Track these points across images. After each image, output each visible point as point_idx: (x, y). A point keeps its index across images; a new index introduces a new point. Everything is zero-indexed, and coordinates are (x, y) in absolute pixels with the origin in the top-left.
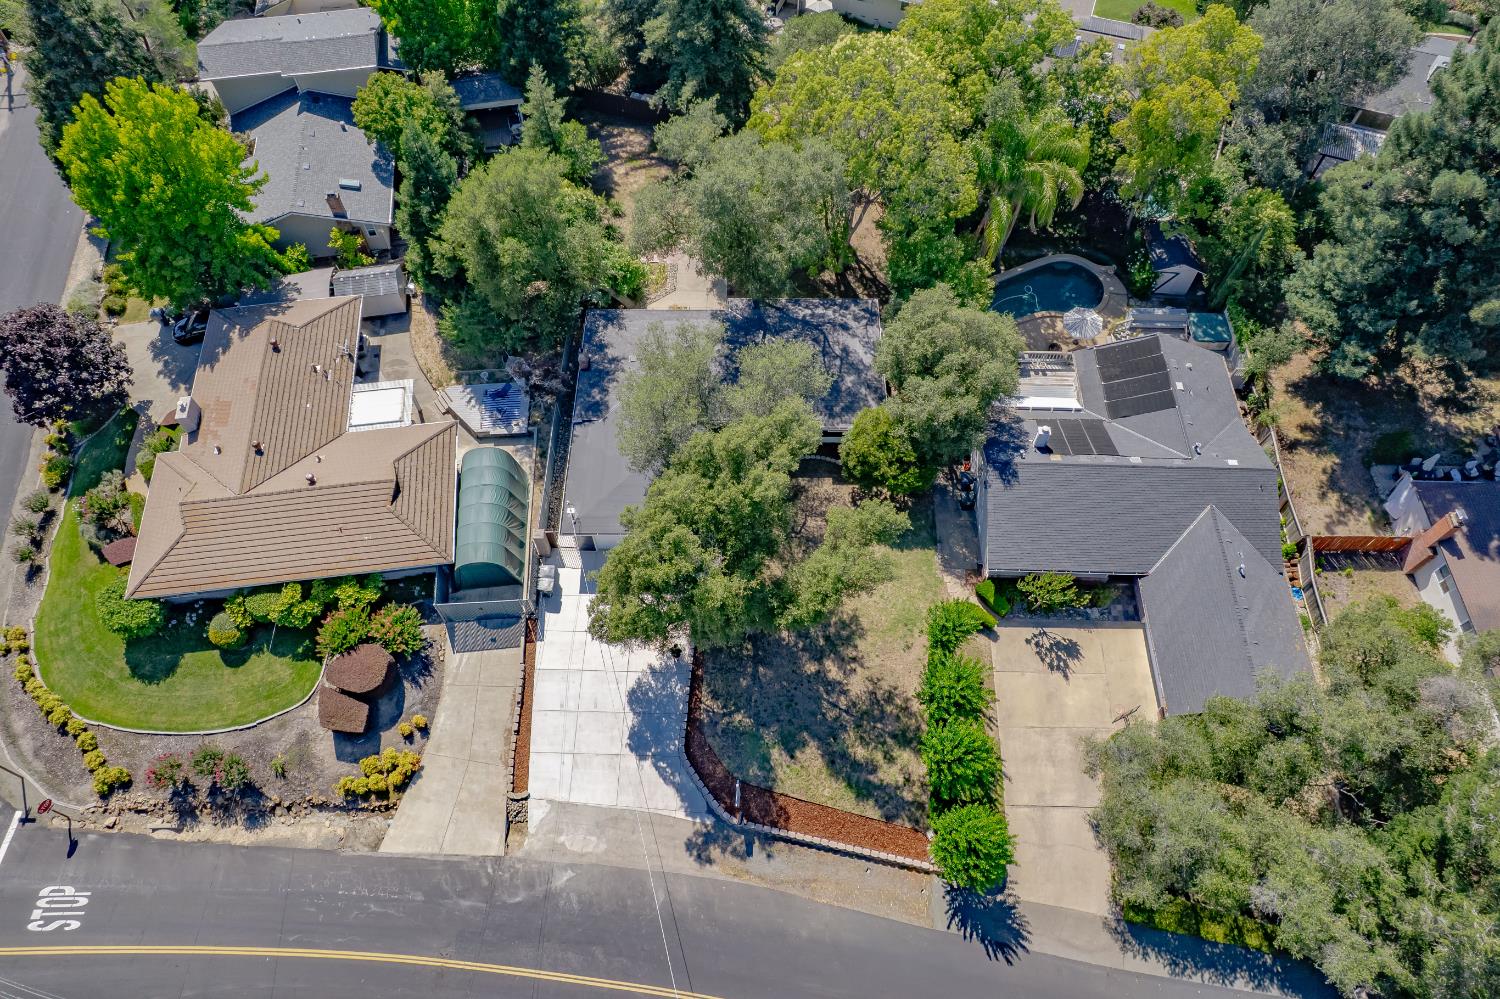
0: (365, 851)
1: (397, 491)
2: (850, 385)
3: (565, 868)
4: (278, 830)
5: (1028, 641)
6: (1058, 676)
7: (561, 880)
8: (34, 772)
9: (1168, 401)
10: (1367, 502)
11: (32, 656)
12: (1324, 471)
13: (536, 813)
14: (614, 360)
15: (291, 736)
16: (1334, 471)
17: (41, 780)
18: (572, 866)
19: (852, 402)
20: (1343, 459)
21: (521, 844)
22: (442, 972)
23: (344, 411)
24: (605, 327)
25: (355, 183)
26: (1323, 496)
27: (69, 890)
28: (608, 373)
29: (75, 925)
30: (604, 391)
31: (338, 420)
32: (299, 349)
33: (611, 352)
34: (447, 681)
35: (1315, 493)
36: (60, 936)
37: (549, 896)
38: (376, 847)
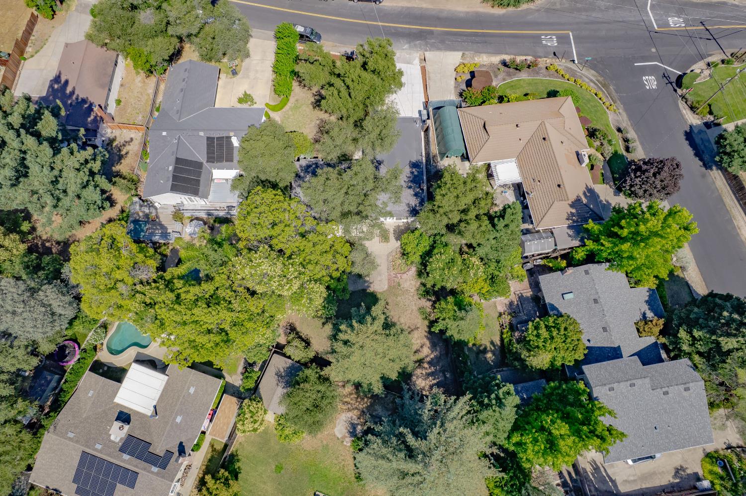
0: (466, 53)
1: (484, 126)
2: (308, 176)
3: (406, 49)
4: (496, 59)
5: (256, 103)
6: (248, 93)
7: (406, 46)
8: (579, 72)
9: (178, 161)
10: (112, 149)
11: (602, 103)
12: (121, 163)
13: (417, 61)
14: (410, 187)
15: (500, 77)
16: (117, 164)
17: (576, 71)
18: (403, 49)
19: (308, 169)
20: (111, 168)
21: (420, 55)
22: (436, 27)
23: (521, 167)
24: (416, 206)
25: (567, 297)
26: (127, 153)
27: (549, 44)
28: (411, 181)
29: (543, 37)
30: (412, 173)
31: (521, 162)
32: (550, 190)
33: (411, 192)
34: (453, 92)
35: (129, 155)
36: (546, 35)
37: (409, 43)
38: (463, 53)
